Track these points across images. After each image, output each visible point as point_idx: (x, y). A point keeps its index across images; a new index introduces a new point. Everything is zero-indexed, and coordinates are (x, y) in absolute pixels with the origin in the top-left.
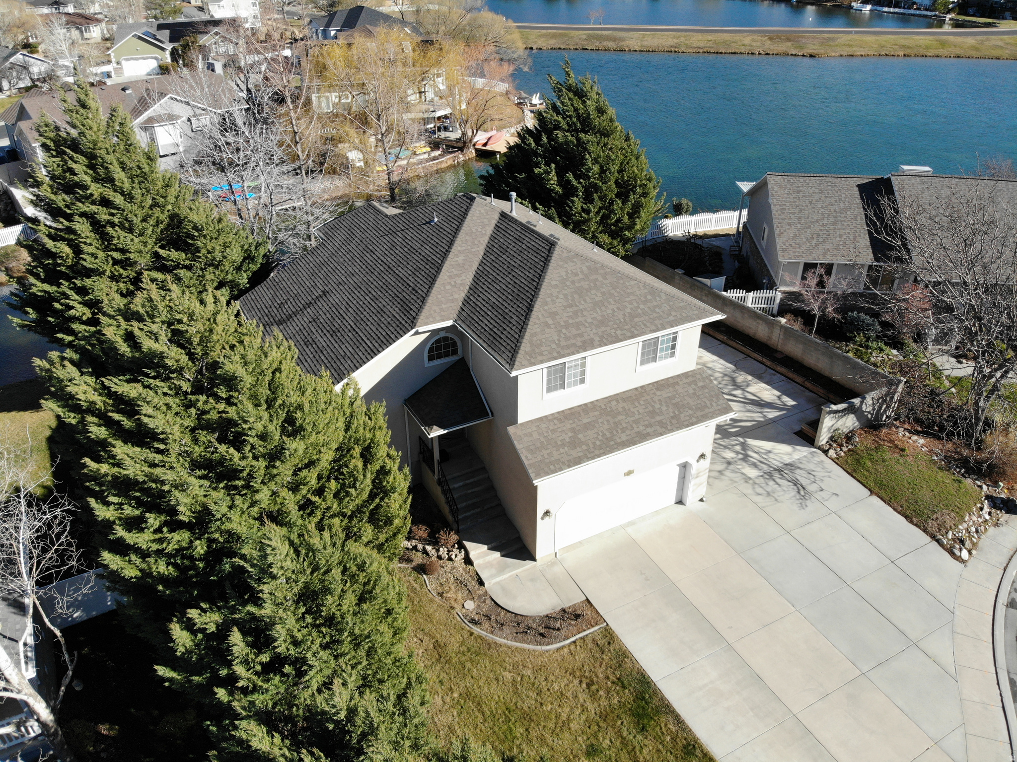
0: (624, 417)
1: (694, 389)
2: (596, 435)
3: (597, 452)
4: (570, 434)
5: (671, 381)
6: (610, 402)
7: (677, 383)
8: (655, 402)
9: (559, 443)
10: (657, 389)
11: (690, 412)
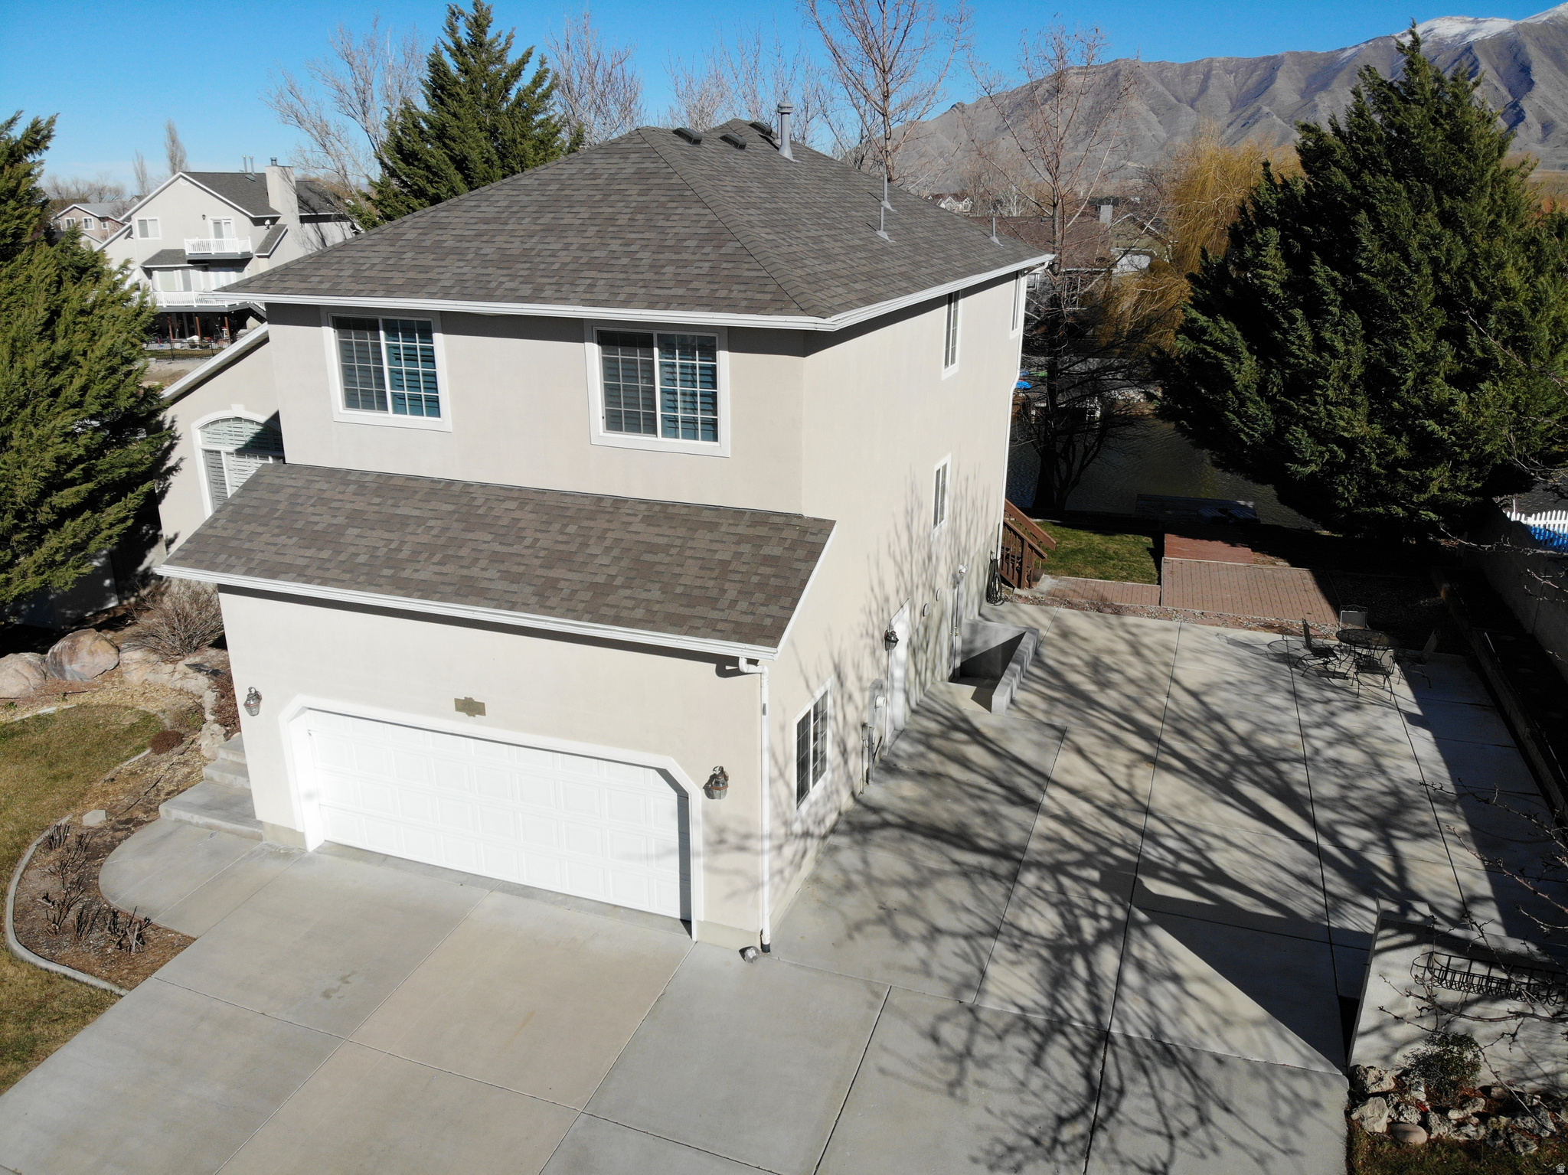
0: (489, 537)
1: (738, 555)
2: (380, 544)
3: (333, 573)
4: (340, 520)
5: (706, 516)
6: (508, 498)
7: (712, 526)
8: (602, 538)
9: (299, 525)
10: (648, 520)
11: (655, 594)
